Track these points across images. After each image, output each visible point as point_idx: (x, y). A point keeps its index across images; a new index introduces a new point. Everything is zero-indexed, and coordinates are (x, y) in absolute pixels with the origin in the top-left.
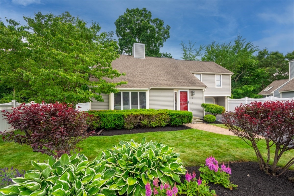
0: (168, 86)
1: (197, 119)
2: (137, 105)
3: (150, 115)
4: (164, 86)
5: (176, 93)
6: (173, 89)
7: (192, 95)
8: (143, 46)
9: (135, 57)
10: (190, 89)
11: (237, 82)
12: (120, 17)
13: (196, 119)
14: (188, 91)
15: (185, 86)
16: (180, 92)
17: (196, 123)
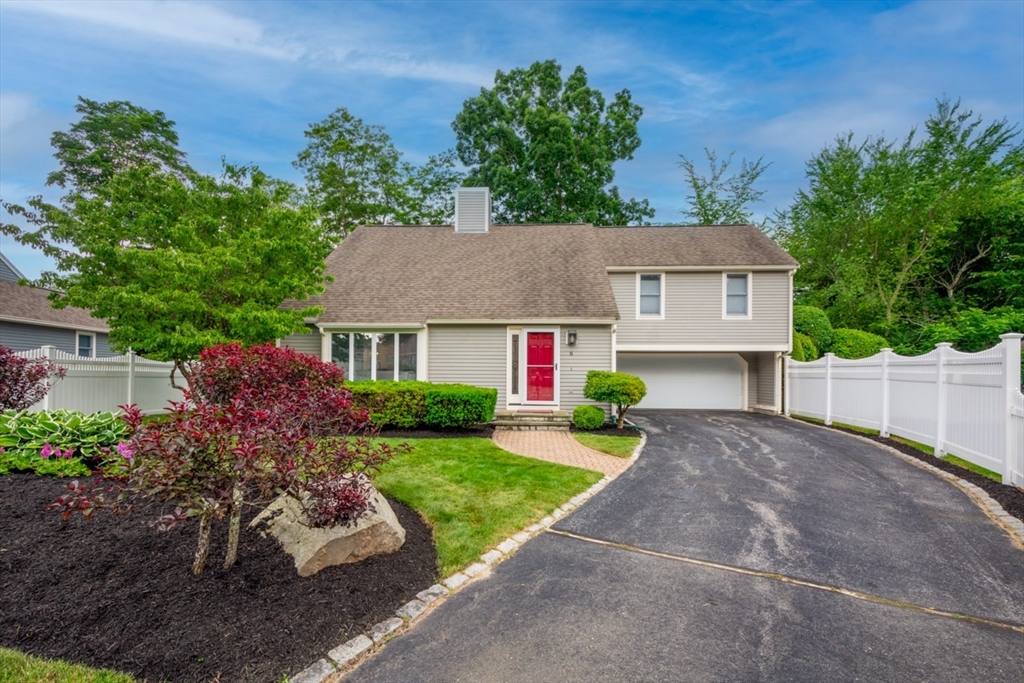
0: (486, 317)
1: (559, 419)
2: (392, 369)
3: (366, 395)
4: (473, 317)
5: (515, 339)
6: (504, 326)
7: (571, 344)
8: (484, 193)
9: (456, 229)
10: (562, 326)
11: (955, 292)
12: (465, 105)
13: (553, 417)
14: (557, 333)
15: (543, 316)
16: (529, 333)
17: (546, 428)
